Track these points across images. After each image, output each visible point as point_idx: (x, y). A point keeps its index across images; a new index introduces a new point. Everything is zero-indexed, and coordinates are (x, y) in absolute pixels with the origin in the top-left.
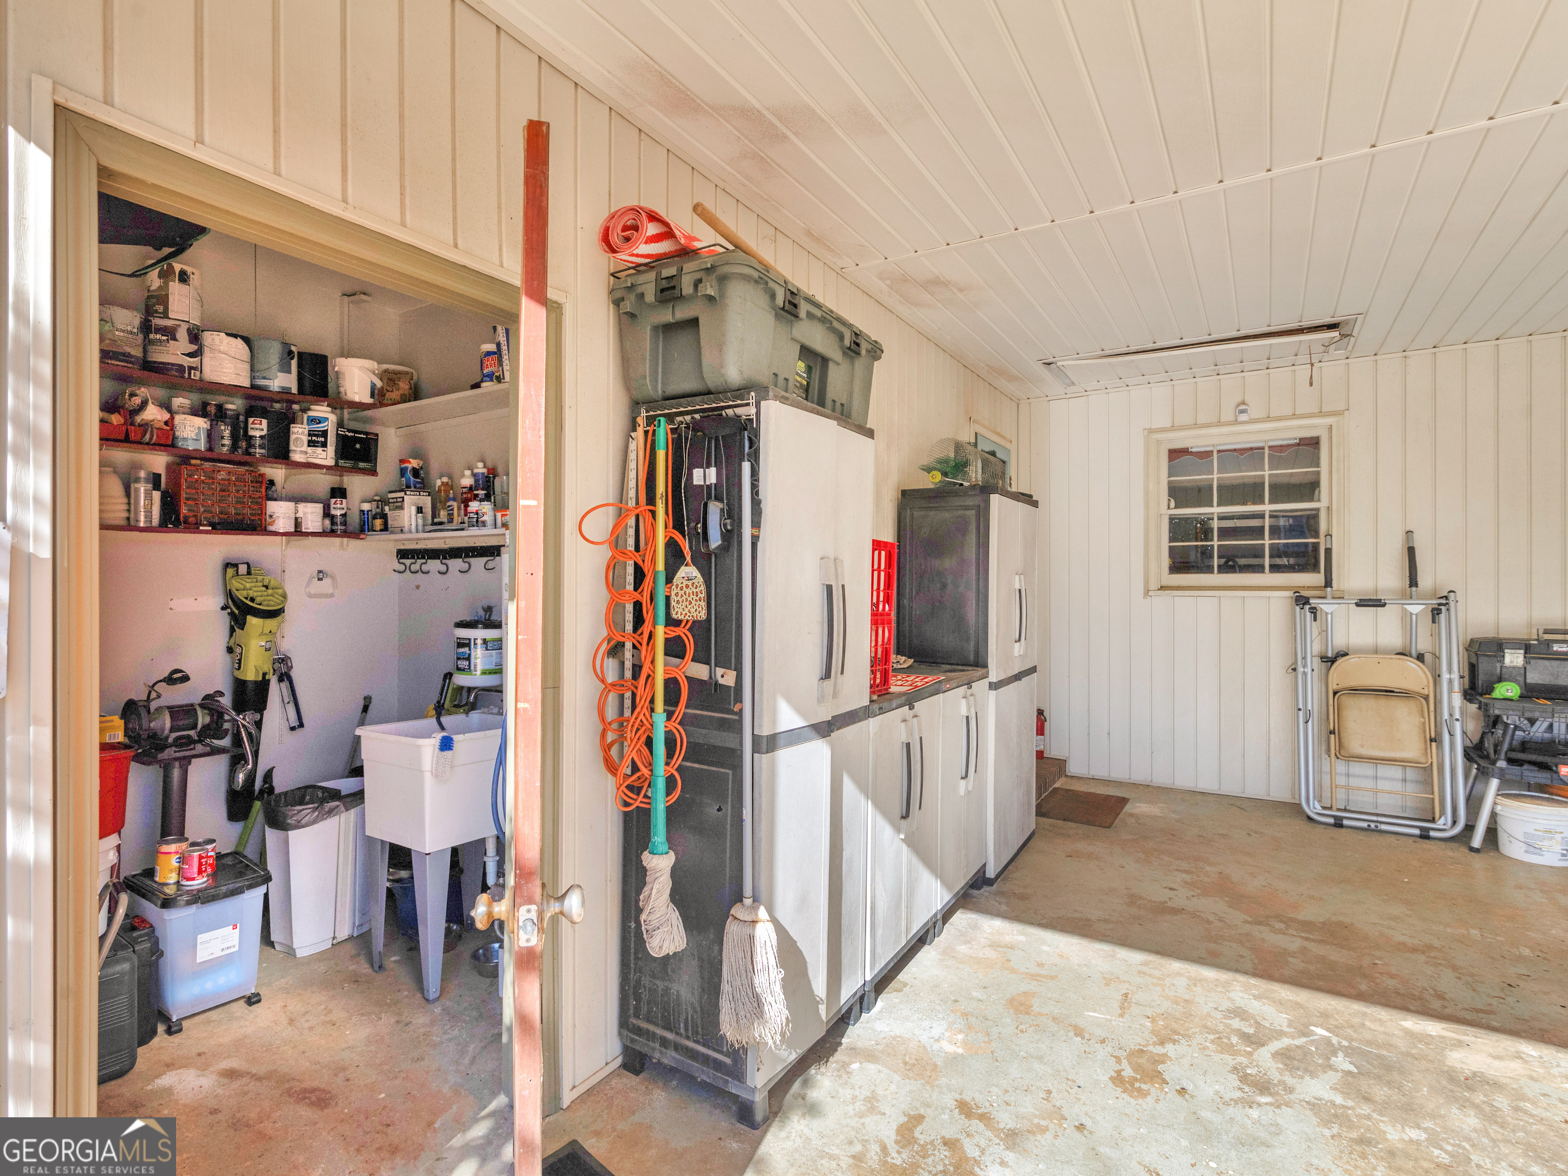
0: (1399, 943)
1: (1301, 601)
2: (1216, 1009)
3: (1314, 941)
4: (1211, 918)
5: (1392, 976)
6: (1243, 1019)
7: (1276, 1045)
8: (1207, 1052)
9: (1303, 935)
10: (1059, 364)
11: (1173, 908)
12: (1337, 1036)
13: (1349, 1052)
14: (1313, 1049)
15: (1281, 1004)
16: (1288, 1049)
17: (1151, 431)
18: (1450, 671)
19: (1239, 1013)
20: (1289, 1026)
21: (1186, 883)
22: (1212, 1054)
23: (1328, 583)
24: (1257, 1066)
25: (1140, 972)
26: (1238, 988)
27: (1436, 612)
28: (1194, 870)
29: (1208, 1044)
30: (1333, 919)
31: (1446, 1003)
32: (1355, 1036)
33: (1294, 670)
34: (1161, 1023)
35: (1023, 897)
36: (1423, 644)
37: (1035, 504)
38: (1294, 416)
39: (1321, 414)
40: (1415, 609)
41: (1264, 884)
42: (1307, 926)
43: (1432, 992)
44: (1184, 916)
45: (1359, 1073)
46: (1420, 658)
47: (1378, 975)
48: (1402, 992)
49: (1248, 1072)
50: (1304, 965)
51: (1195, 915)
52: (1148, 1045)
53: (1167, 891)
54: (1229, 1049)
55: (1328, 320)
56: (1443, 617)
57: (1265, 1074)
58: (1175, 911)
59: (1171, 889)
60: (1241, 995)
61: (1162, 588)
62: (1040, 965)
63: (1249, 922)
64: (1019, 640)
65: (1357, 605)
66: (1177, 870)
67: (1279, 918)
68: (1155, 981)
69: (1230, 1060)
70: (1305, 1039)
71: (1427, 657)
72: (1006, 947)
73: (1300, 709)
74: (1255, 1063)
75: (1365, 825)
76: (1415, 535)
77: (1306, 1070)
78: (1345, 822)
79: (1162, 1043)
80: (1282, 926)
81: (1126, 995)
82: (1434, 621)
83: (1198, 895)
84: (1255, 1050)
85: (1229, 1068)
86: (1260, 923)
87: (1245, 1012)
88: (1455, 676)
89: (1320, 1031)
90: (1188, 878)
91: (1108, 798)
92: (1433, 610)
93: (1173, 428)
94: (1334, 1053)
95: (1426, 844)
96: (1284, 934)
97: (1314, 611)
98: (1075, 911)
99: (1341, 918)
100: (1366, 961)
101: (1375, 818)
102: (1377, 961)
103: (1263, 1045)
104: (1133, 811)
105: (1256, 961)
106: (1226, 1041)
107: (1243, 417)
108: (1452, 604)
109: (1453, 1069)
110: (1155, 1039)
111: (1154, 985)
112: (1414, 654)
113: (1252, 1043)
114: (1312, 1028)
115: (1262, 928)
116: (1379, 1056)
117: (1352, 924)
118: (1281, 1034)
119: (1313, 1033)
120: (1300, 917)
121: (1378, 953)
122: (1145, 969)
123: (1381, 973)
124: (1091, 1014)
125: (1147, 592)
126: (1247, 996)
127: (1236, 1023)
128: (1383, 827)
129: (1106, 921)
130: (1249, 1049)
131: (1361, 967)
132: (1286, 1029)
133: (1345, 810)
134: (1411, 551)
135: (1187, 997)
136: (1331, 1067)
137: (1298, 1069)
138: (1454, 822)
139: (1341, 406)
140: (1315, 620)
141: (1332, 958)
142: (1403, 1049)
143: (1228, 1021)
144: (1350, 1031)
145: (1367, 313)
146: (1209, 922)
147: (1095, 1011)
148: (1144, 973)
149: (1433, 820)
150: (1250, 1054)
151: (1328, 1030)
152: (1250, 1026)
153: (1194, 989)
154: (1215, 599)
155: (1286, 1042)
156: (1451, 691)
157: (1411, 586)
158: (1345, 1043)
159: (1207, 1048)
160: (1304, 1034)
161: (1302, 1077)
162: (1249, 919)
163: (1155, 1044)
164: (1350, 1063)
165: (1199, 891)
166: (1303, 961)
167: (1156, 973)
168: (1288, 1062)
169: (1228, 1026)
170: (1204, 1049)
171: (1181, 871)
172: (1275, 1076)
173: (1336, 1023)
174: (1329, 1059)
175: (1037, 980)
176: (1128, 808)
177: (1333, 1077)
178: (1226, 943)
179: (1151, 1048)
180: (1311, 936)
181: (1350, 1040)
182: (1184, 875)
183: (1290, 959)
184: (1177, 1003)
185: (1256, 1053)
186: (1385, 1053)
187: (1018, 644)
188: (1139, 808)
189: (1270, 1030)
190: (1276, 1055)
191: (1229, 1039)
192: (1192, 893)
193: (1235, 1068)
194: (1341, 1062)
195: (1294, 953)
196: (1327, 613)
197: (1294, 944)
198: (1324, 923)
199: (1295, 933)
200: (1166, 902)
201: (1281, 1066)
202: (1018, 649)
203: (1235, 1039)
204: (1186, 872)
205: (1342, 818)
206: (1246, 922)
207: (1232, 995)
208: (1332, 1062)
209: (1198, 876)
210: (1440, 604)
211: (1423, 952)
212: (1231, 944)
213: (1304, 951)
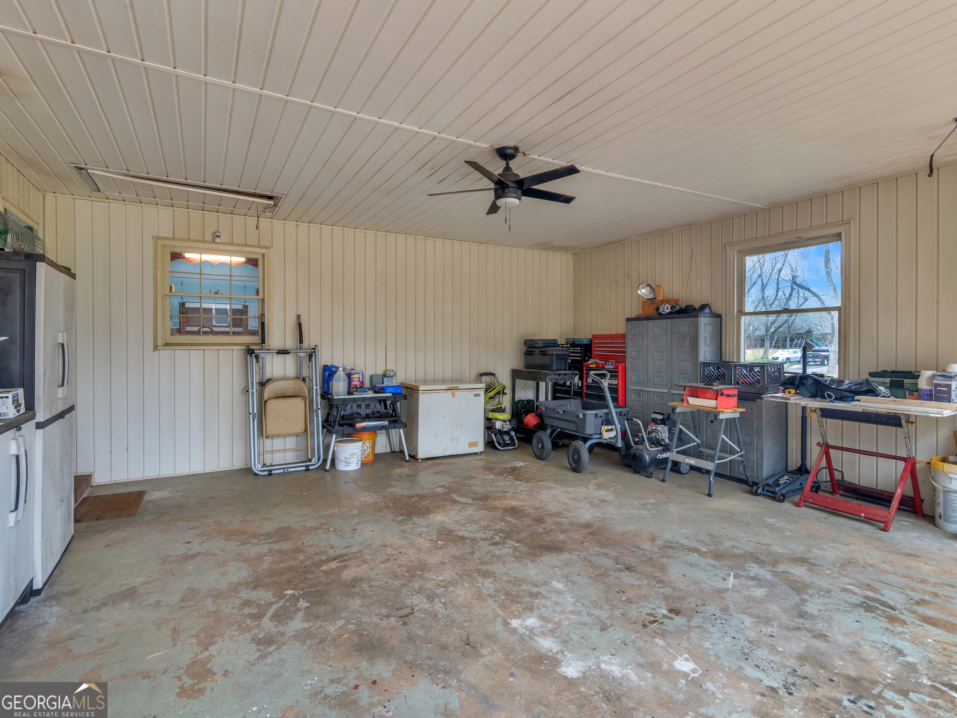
0: (311, 527)
1: (250, 352)
2: (234, 608)
3: (274, 542)
4: (217, 552)
5: (312, 546)
6: (249, 606)
7: (270, 612)
8: (235, 638)
9: (268, 541)
10: (89, 171)
11: (192, 555)
12: (297, 590)
13: (303, 596)
14: (288, 604)
15: (267, 586)
16: (276, 611)
17: (158, 238)
18: (316, 386)
19: (247, 603)
20: (274, 597)
21: (197, 535)
22: (238, 637)
23: (263, 341)
24: (264, 631)
25: (180, 608)
26: (242, 588)
27: (310, 356)
28: (200, 525)
29: (234, 633)
30: (280, 526)
31: (335, 550)
32: (304, 586)
33: (247, 391)
34: (202, 635)
35: (73, 593)
36: (305, 374)
37: (73, 276)
38: (246, 245)
39: (259, 246)
40: (302, 355)
41: (241, 519)
42: (269, 535)
43: (329, 546)
44: (200, 557)
45: (311, 605)
46: (304, 380)
47: (306, 548)
48: (317, 552)
49: (260, 637)
50: (272, 558)
51: (207, 554)
52: (197, 655)
53: (186, 545)
54: (248, 629)
55: (269, 193)
56: (313, 358)
57: (269, 633)
58: (193, 556)
59: (188, 543)
60: (245, 592)
61: (167, 345)
62: (100, 640)
63: (239, 546)
64: (63, 385)
65: (278, 353)
66: (189, 529)
67: (254, 536)
68: (192, 609)
69: (248, 636)
70: (283, 601)
71: (307, 379)
72: (65, 640)
73: (250, 414)
74: (262, 630)
75: (282, 471)
76: (301, 317)
77: (288, 618)
78: (273, 472)
79: (206, 649)
80: (256, 540)
81: (174, 628)
82: (310, 361)
83: (206, 540)
84: (260, 622)
85: (249, 641)
86: (245, 544)
87: (250, 601)
88: (318, 387)
89: (289, 592)
90: (197, 531)
91: (130, 494)
92: (310, 355)
93: (173, 238)
94: (298, 601)
95: (309, 473)
96: (258, 545)
97: (257, 357)
98: (122, 585)
99: (284, 525)
100: (299, 543)
101: (286, 466)
102: (304, 541)
103: (264, 616)
104: (150, 499)
105: (248, 568)
106: (243, 625)
107: (218, 240)
108: (317, 352)
109: (346, 581)
110: (201, 648)
111: (191, 612)
112: (301, 378)
113: (258, 618)
114: (285, 592)
115: (246, 546)
116: (317, 591)
117: (289, 526)
118: (271, 604)
119: (286, 595)
120: (264, 532)
121: (302, 537)
122: (183, 604)
123: (307, 547)
124: (152, 656)
125: (156, 348)
126: (248, 591)
127: (247, 611)
128: (291, 470)
129: (148, 583)
130: (257, 623)
131: (298, 547)
132: (273, 600)
133: (271, 466)
134: (300, 325)
135: (214, 609)
136: (299, 610)
137: (284, 620)
138: (319, 459)
139: (269, 244)
140: (257, 362)
141: (284, 548)
142: (325, 582)
143: (242, 612)
144: (301, 585)
145: (287, 195)
146: (216, 555)
147: (154, 652)
148: (184, 607)
149: (310, 461)
150: (259, 625)
151: (292, 589)
152: (254, 608)
153: (218, 601)
154: (202, 351)
155: (275, 607)
156: (317, 395)
157: (300, 343)
158: (301, 592)
159: (234, 636)
160: (282, 598)
161: (287, 623)
162: (239, 544)
163: (202, 652)
164: (306, 602)
165: (206, 538)
166: (271, 557)
167: (192, 603)
168: (278, 618)
169: (242, 615)
170: (233, 637)
171: (192, 529)
172: (274, 631)
173: (295, 583)
174: (296, 605)
175: (101, 654)
176: (147, 498)
177: (301, 614)
178: (230, 564)
179: (200, 657)
180: (272, 541)
181: (303, 589)
182: (194, 531)
183: (265, 558)
184: (210, 617)
185: (262, 623)
186: (319, 588)
187: (62, 388)
188: (153, 495)
189: (265, 604)
190: (272, 618)
191: (245, 623)
192: (202, 540)
193: (253, 639)
194: (303, 604)
195: (266, 553)
196: (263, 358)
197: (264, 548)
198: (276, 530)
199: (264, 542)
200: (187, 553)
201: (276, 623)
202: (61, 392)
203: (248, 621)
204: (196, 528)
205: (271, 471)
206: (238, 546)
207: (240, 594)
208: (298, 606)
209: (203, 528)
210: (312, 352)
211: (320, 528)
212: (232, 563)
213: (270, 550)
